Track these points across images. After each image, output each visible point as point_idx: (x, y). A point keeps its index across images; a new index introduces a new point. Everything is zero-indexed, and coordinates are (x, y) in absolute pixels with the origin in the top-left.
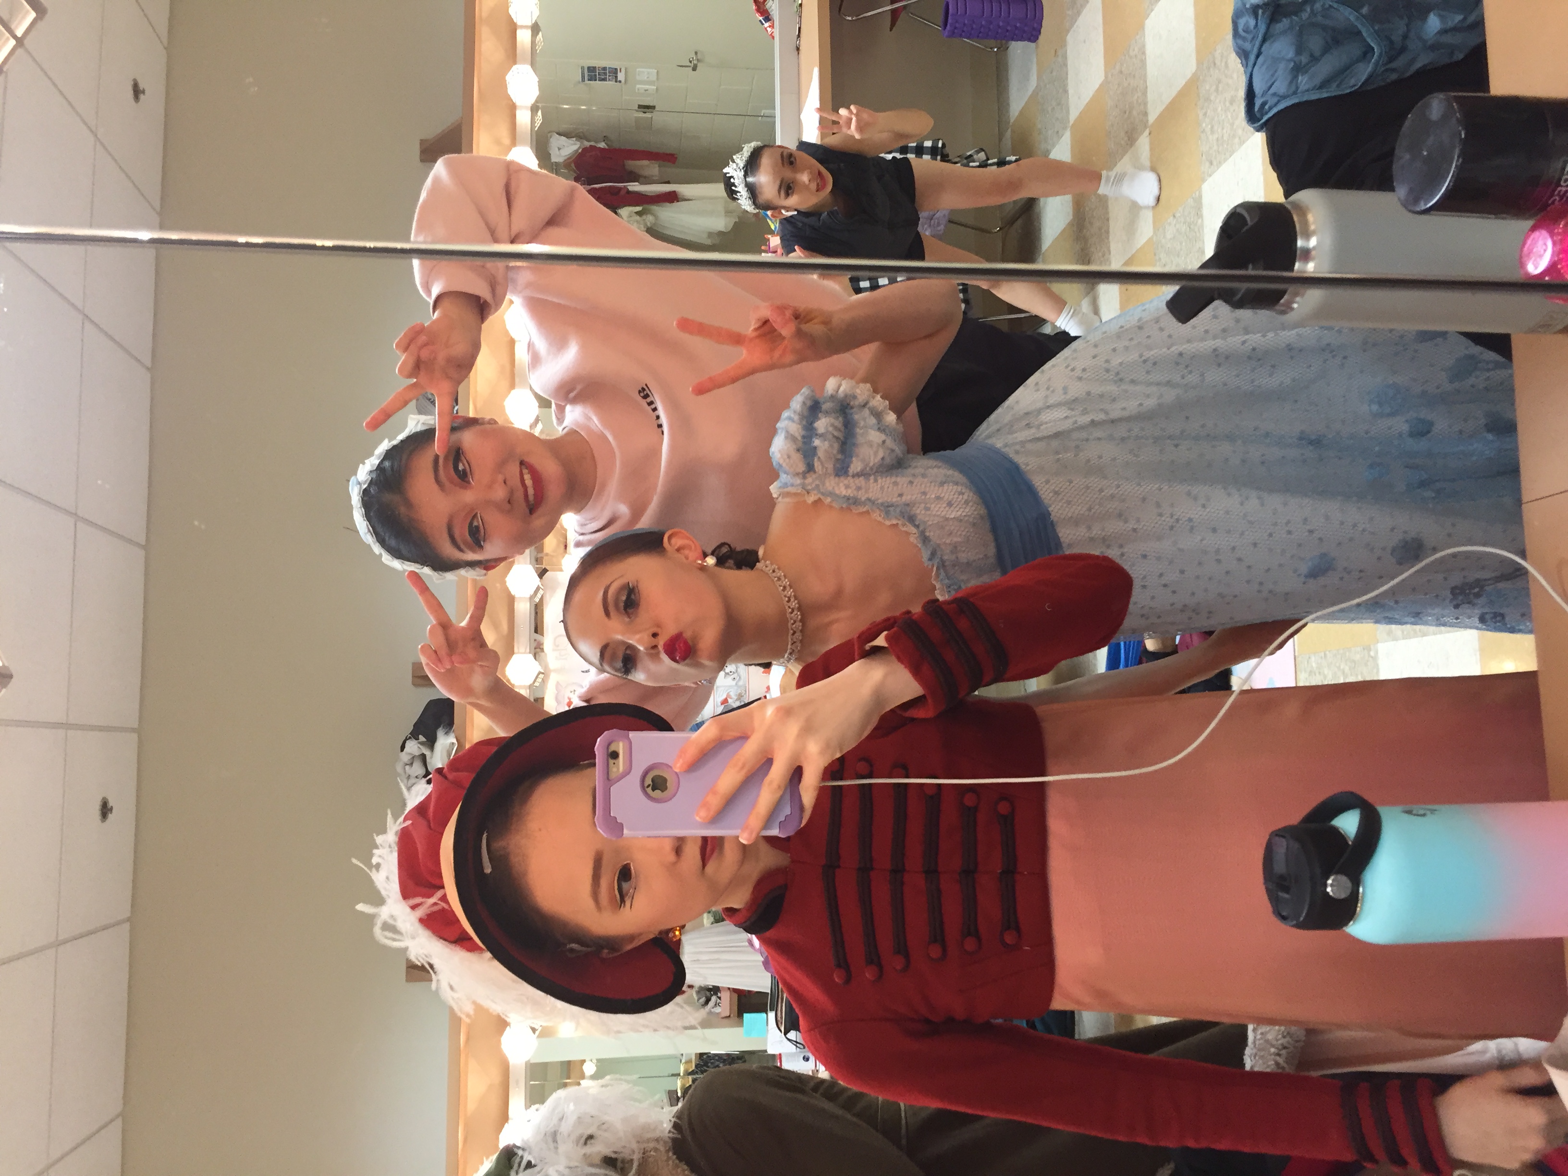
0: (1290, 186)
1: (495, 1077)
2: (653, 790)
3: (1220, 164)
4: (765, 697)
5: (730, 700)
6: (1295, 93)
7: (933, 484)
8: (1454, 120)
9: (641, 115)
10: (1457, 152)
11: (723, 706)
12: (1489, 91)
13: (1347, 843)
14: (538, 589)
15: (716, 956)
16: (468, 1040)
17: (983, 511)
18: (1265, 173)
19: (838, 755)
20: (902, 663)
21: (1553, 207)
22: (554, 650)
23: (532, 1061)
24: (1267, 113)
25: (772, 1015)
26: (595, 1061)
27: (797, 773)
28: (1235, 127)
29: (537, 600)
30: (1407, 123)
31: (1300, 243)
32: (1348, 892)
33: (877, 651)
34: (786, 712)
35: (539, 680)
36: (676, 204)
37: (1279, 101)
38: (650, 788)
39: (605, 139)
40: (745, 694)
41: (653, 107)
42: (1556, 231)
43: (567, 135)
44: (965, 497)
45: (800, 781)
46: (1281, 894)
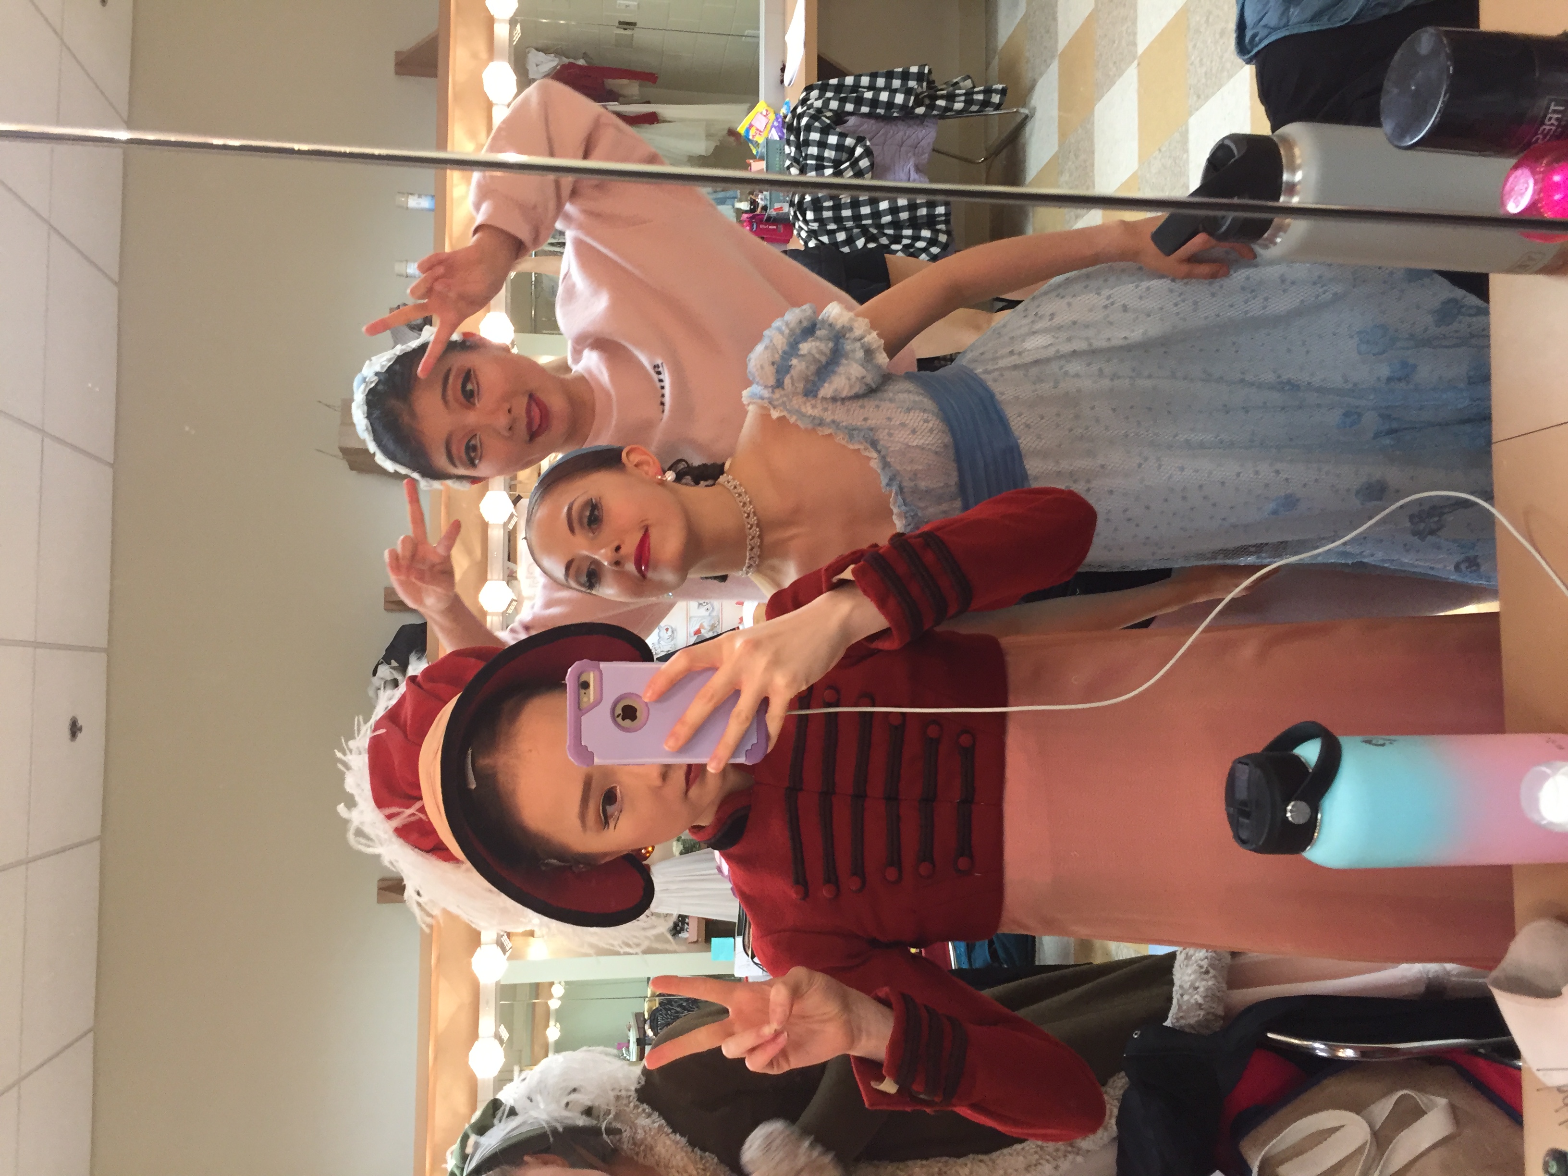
0: (1277, 119)
1: (465, 996)
2: (623, 719)
3: (1207, 98)
4: (738, 628)
5: (703, 631)
6: (1286, 25)
7: (899, 410)
8: (1443, 57)
9: (622, 32)
10: (1444, 88)
11: (695, 637)
12: (1478, 27)
13: (1308, 771)
14: (512, 516)
15: (686, 885)
16: (439, 959)
17: (948, 439)
18: (1252, 108)
19: (804, 688)
20: (869, 596)
21: (1536, 145)
22: (527, 578)
23: (502, 983)
24: (1257, 45)
25: (739, 940)
26: (563, 983)
27: (764, 703)
28: (1224, 60)
29: (511, 527)
30: (1397, 57)
31: (1285, 177)
32: (1307, 817)
33: (843, 584)
34: (755, 644)
35: (512, 607)
36: (656, 125)
37: (1269, 34)
38: (620, 717)
39: (585, 56)
40: (718, 624)
41: (634, 24)
42: (1538, 169)
43: (546, 50)
44: (930, 425)
45: (766, 712)
46: (1241, 819)
